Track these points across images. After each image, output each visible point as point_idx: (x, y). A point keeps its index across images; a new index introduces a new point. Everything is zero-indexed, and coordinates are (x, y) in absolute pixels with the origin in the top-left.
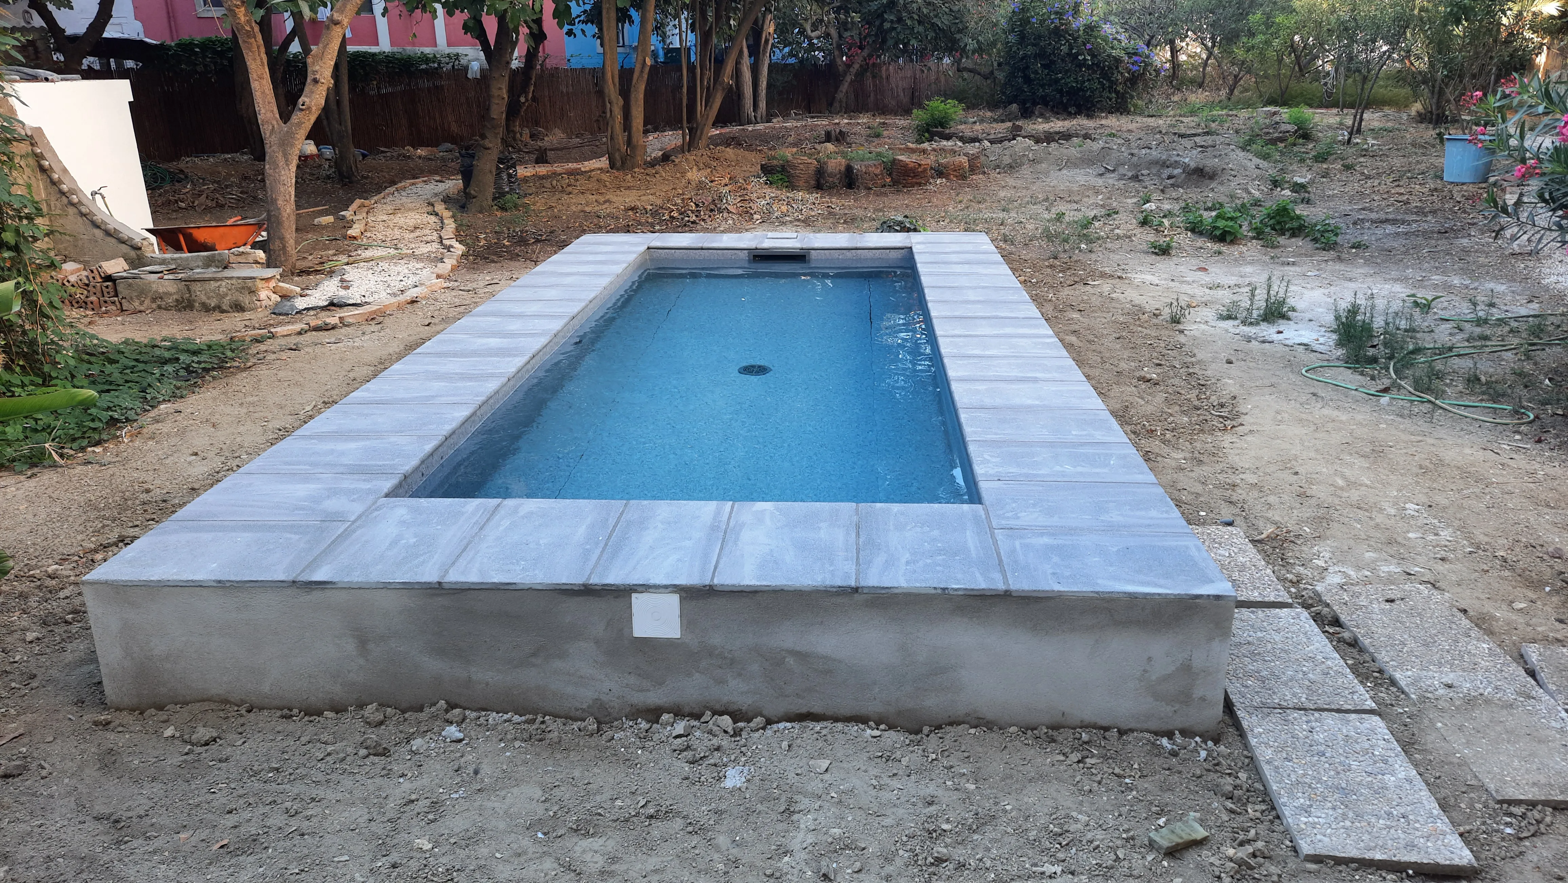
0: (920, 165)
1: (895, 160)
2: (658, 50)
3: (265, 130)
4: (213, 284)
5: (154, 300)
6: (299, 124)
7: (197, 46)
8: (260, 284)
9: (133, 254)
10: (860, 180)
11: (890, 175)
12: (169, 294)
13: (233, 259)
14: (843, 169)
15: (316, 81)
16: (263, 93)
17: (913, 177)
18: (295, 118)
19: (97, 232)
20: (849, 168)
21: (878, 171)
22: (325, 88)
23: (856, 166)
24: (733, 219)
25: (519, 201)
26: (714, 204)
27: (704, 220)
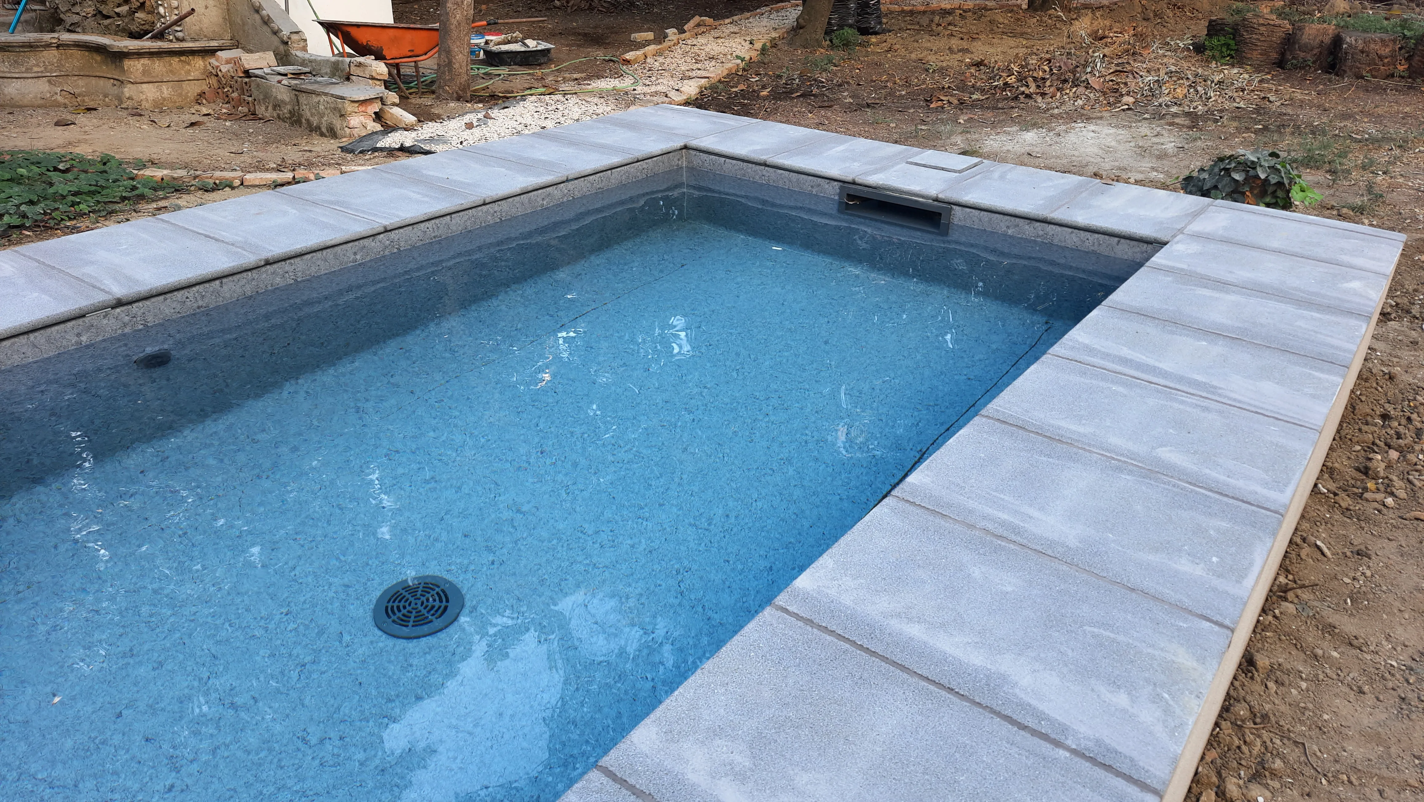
4: (315, 99)
5: (271, 109)
8: (350, 107)
9: (281, 49)
10: (1349, 63)
11: (1409, 59)
12: (281, 102)
14: (1327, 40)
19: (257, 17)
20: (1337, 41)
21: (1386, 51)
23: (1349, 39)
24: (1088, 99)
25: (861, 38)
26: (1073, 72)
27: (1043, 95)
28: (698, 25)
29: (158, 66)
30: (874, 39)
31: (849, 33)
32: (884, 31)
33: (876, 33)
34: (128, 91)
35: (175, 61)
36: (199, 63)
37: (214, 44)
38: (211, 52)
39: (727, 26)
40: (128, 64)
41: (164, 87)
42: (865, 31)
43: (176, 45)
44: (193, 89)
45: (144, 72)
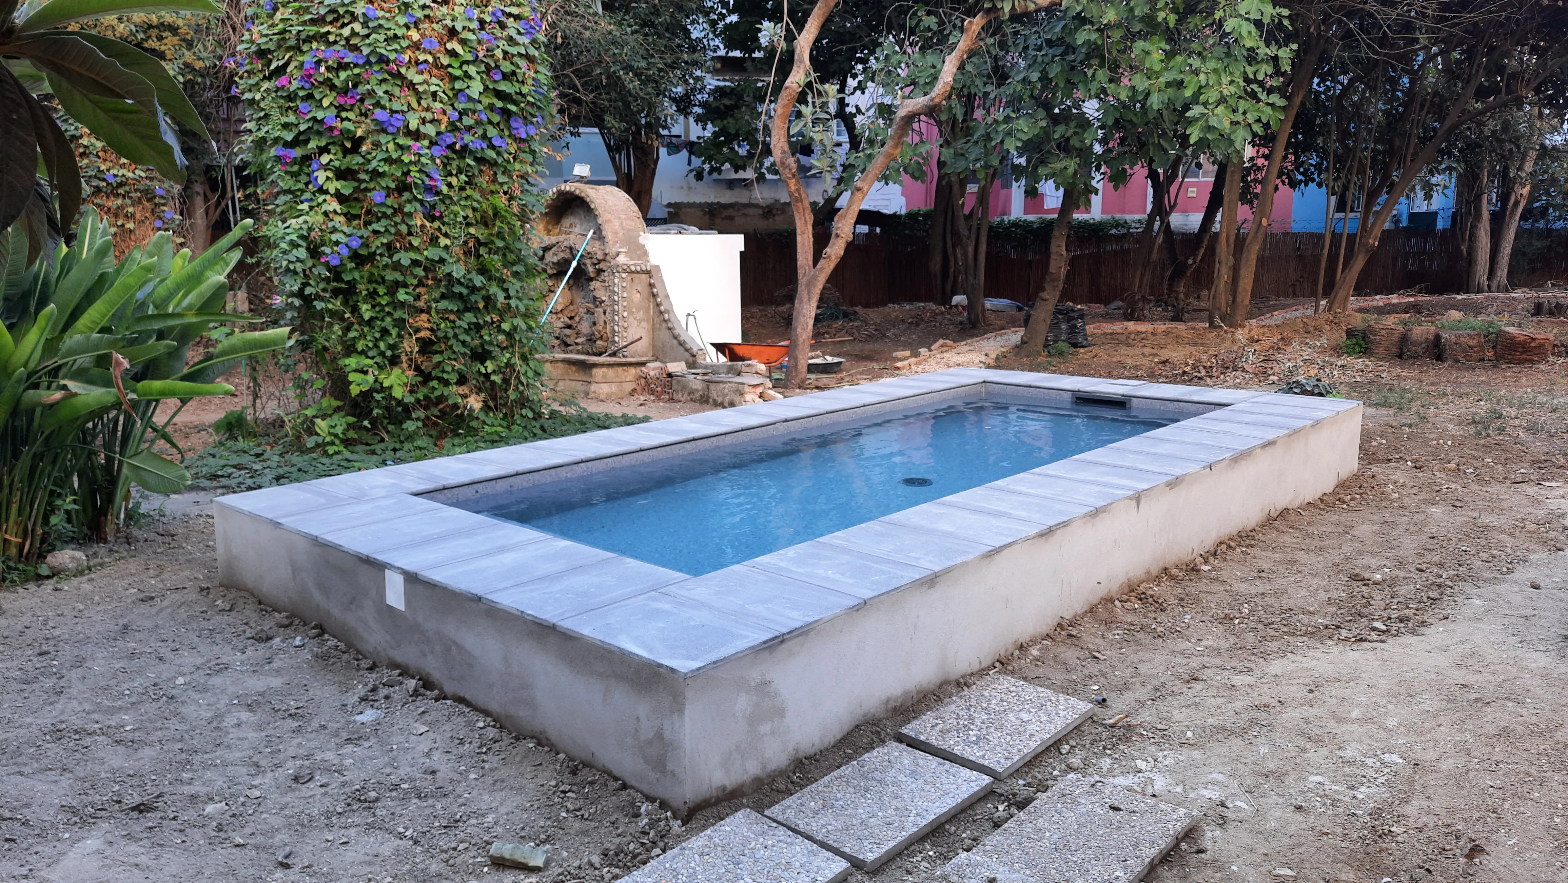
0: (1533, 339)
1: (1501, 331)
2: (1401, 215)
3: (800, 272)
4: (722, 386)
5: (689, 394)
6: (822, 269)
7: (921, 215)
8: (747, 389)
9: (691, 359)
10: (1448, 352)
11: (1494, 347)
12: (697, 390)
13: (744, 369)
14: (1431, 337)
15: (837, 236)
16: (803, 244)
17: (1522, 353)
18: (822, 262)
19: (675, 342)
20: (1438, 337)
21: (1474, 343)
22: (844, 241)
23: (1445, 335)
24: (1244, 378)
25: (1072, 350)
26: (1233, 362)
27: (1211, 377)
28: (942, 346)
29: (610, 372)
30: (1082, 350)
31: (1063, 346)
32: (1089, 345)
33: (1083, 347)
34: (593, 387)
35: (620, 369)
36: (633, 371)
37: (644, 359)
38: (643, 364)
39: (963, 346)
40: (595, 371)
41: (613, 385)
42: (1075, 345)
43: (623, 360)
44: (629, 387)
45: (604, 376)
